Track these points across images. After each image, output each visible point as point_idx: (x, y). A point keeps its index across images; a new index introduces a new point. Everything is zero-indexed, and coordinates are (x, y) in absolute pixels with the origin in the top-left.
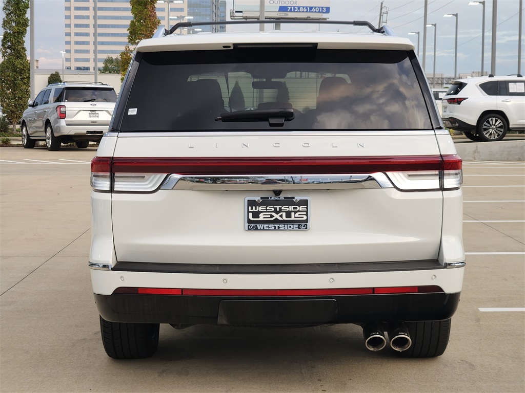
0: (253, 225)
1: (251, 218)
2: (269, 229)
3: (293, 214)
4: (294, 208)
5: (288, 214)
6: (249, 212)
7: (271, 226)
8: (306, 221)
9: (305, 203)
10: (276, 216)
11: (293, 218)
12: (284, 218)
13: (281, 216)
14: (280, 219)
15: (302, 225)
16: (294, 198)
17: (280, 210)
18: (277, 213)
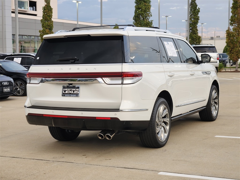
0: (64, 94)
1: (64, 92)
2: (68, 96)
3: (75, 91)
4: (75, 90)
5: (74, 91)
6: (63, 90)
7: (69, 95)
8: (78, 94)
9: (78, 88)
10: (70, 92)
11: (75, 93)
12: (73, 93)
13: (72, 92)
14: (71, 93)
15: (77, 95)
16: (75, 86)
17: (72, 90)
18: (71, 91)
